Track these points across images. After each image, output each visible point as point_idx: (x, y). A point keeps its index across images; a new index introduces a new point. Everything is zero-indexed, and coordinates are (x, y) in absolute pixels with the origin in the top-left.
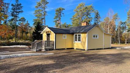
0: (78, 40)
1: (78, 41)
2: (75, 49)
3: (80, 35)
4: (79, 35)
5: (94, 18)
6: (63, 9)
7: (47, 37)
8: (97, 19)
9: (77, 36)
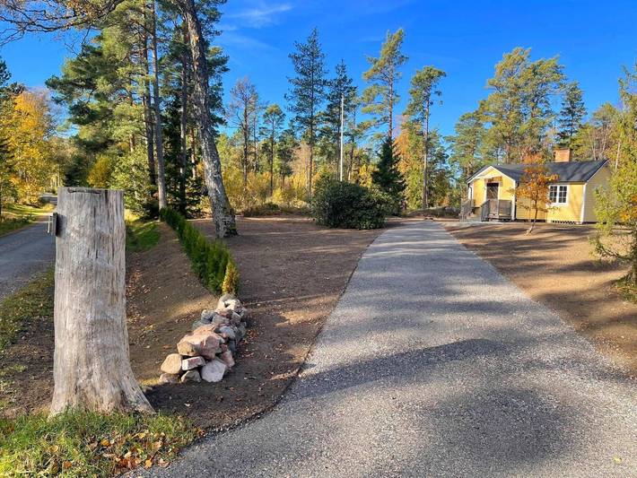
0: (557, 200)
1: (560, 201)
2: (549, 222)
3: (565, 188)
4: (561, 188)
5: (563, 114)
6: (440, 73)
7: (488, 191)
8: (570, 117)
9: (556, 189)
